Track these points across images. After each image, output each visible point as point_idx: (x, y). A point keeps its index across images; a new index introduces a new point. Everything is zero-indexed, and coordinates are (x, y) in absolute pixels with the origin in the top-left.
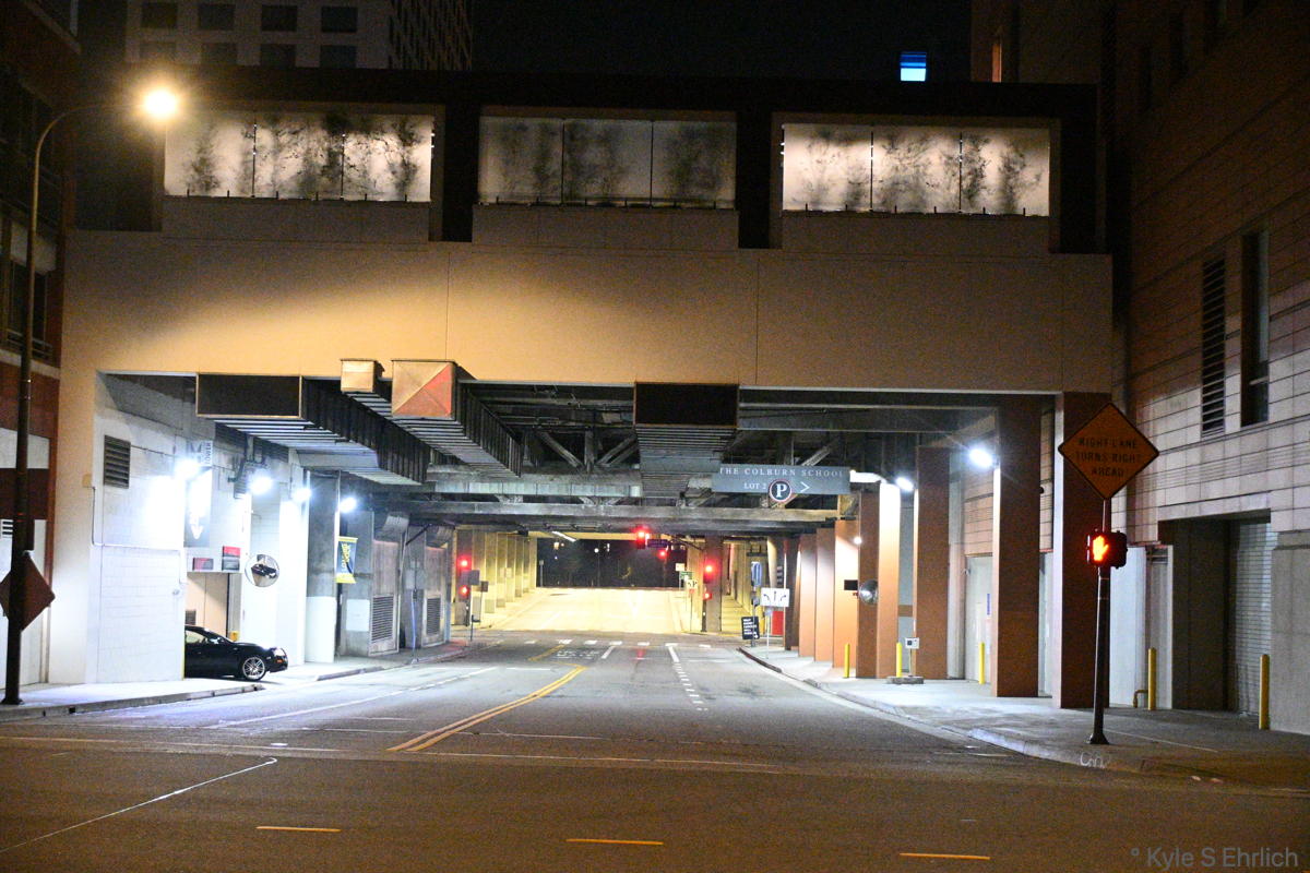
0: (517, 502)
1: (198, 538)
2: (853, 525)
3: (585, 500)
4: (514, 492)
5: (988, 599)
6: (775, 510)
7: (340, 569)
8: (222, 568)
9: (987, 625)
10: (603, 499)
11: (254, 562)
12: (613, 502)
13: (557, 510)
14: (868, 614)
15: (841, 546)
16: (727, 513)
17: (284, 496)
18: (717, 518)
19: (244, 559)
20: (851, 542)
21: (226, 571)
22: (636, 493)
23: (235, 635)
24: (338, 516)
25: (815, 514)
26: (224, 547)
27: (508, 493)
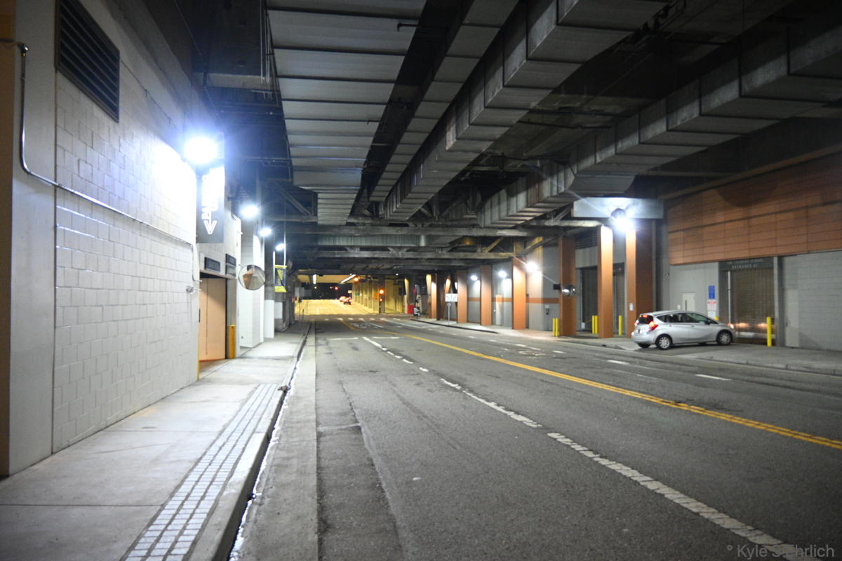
0: (357, 250)
1: (211, 233)
2: (522, 260)
3: (391, 249)
4: (359, 244)
5: (711, 289)
6: (485, 253)
7: (276, 284)
8: (226, 272)
9: (708, 305)
10: (400, 248)
11: (245, 271)
12: (405, 250)
13: (378, 254)
14: (567, 302)
15: (516, 270)
16: (461, 255)
17: (255, 232)
18: (457, 257)
19: (238, 268)
20: (521, 268)
21: (228, 276)
22: (423, 243)
23: (233, 327)
24: (274, 253)
25: (503, 255)
26: (227, 255)
27: (355, 245)
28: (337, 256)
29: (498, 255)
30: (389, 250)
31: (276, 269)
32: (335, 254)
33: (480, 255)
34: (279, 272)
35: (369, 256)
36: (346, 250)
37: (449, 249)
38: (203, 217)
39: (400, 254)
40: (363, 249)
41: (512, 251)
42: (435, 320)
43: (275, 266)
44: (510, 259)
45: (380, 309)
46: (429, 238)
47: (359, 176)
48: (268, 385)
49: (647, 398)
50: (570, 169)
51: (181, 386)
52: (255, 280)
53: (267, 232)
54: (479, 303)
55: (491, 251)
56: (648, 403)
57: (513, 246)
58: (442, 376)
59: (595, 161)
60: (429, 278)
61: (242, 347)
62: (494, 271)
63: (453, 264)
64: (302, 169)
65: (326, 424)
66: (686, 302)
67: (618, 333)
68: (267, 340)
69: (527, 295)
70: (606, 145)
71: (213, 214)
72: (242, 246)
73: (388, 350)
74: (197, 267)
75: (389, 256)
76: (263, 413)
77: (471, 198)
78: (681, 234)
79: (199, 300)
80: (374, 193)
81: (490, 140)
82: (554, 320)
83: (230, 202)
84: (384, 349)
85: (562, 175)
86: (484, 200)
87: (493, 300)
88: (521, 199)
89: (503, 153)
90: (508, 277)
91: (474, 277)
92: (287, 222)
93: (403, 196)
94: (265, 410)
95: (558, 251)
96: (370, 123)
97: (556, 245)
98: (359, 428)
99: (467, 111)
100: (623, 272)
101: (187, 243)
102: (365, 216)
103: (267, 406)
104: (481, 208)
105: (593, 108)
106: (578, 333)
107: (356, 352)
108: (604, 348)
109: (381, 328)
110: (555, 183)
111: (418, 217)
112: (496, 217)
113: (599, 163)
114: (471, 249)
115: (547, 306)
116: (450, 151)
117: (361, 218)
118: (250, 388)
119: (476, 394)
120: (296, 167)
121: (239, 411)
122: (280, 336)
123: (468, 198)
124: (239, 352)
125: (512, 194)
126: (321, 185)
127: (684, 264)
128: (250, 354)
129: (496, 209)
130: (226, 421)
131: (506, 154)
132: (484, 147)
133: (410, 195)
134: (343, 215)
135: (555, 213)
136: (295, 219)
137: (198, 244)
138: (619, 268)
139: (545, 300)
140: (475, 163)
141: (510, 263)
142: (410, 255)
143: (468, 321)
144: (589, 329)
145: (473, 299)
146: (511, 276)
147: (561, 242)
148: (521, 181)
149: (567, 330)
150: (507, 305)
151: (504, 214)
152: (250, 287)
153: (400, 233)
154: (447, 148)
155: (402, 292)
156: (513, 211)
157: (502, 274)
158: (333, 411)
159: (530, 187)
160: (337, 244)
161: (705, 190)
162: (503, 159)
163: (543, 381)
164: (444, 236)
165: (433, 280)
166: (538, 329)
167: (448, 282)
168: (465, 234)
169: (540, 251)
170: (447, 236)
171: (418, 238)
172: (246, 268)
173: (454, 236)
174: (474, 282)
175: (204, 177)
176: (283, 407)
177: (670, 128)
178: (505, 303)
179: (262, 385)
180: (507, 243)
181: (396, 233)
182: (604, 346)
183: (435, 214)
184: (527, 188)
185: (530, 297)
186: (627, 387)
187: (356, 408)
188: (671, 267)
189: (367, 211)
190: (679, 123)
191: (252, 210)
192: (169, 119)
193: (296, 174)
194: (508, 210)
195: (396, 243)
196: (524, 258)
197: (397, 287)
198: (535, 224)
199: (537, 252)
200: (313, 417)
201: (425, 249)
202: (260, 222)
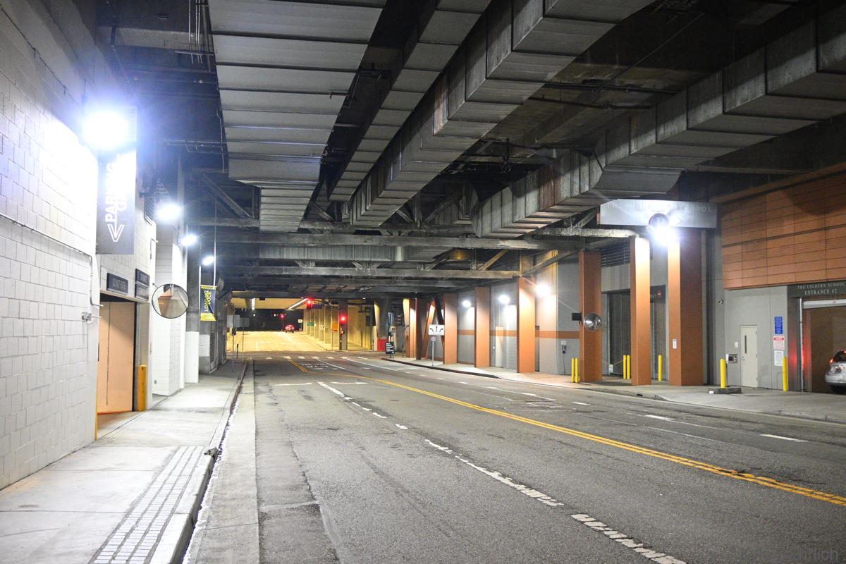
0: (311, 266)
1: (117, 241)
2: (531, 280)
3: (356, 264)
4: (314, 257)
5: (778, 321)
6: (481, 272)
7: (203, 310)
8: (135, 295)
9: (774, 342)
10: (369, 263)
11: (161, 293)
12: (376, 265)
13: (339, 271)
14: (590, 338)
15: (522, 294)
16: (450, 273)
17: (174, 240)
18: (444, 276)
19: (152, 288)
20: (529, 292)
21: (139, 299)
22: (399, 257)
23: (143, 368)
24: (200, 268)
25: (506, 274)
26: (137, 270)
27: (310, 258)
28: (284, 273)
29: (499, 274)
30: (354, 266)
31: (202, 290)
32: (282, 270)
33: (474, 274)
34: (207, 294)
35: (328, 274)
36: (297, 265)
37: (434, 265)
38: (107, 220)
39: (369, 272)
40: (319, 264)
41: (518, 269)
42: (415, 359)
43: (201, 286)
44: (514, 279)
45: (341, 343)
46: (408, 251)
47: (318, 167)
48: (192, 448)
49: (700, 465)
50: (595, 163)
51: (73, 449)
52: (175, 305)
53: (191, 240)
54: (473, 336)
55: (489, 269)
56: (702, 473)
57: (519, 261)
58: (427, 435)
59: (630, 151)
60: (406, 303)
61: (154, 395)
62: (493, 294)
63: (438, 286)
64: (242, 156)
65: (271, 502)
66: (746, 337)
67: (657, 379)
68: (188, 385)
69: (537, 327)
70: (644, 131)
71: (120, 215)
72: (156, 258)
73: (351, 401)
74: (98, 286)
75: (354, 275)
76: (185, 487)
77: (464, 198)
78: (738, 249)
79: (98, 330)
80: (336, 190)
81: (492, 122)
82: (573, 360)
83: (143, 199)
84: (347, 398)
85: (585, 169)
86: (482, 201)
87: (492, 333)
88: (531, 201)
89: (508, 139)
90: (511, 304)
91: (466, 303)
92: (217, 226)
93: (375, 194)
94: (187, 483)
95: (578, 270)
96: (333, 96)
97: (576, 261)
98: (317, 507)
99: (462, 84)
100: (663, 298)
101: (85, 254)
102: (322, 220)
103: (190, 476)
104: (478, 212)
105: (627, 82)
106: (605, 379)
107: (309, 402)
108: (639, 399)
109: (341, 370)
110: (577, 180)
111: (394, 222)
112: (497, 224)
113: (635, 154)
114: (464, 265)
115: (564, 342)
116: (438, 135)
117: (317, 223)
118: (167, 451)
119: (473, 461)
120: (232, 153)
121: (152, 483)
122: (206, 380)
123: (461, 198)
124: (151, 402)
125: (518, 193)
126: (267, 179)
127: (743, 288)
128: (166, 404)
129: (497, 214)
130: (133, 497)
131: (512, 140)
132: (485, 130)
133: (384, 193)
134: (294, 218)
135: (574, 219)
136: (228, 223)
137: (99, 255)
138: (658, 293)
139: (561, 335)
140: (472, 151)
141: (516, 283)
142: (382, 273)
143: (458, 362)
144: (618, 373)
145: (465, 332)
146: (516, 302)
147: (582, 257)
148: (531, 177)
149: (589, 374)
150: (511, 340)
151: (508, 219)
152: (167, 315)
153: (369, 243)
154: (435, 132)
155: (370, 321)
156: (521, 215)
157: (503, 298)
158: (280, 484)
159: (544, 185)
160: (285, 257)
161: (770, 191)
162: (508, 147)
163: (561, 442)
164: (426, 248)
165: (412, 306)
166: (550, 373)
167: (432, 309)
168: (456, 246)
169: (554, 269)
170: (432, 247)
171: (394, 249)
172: (162, 288)
173: (443, 248)
174: (466, 309)
175: (109, 165)
176: (212, 477)
177: (727, 110)
178: (508, 338)
179: (183, 449)
180: (510, 258)
181: (365, 244)
182: (640, 395)
183: (416, 219)
184: (539, 186)
185: (541, 329)
186: (673, 450)
187: (312, 479)
188: (726, 292)
189: (325, 214)
190: (739, 104)
191: (171, 211)
192: (64, 87)
193: (232, 163)
194: (514, 215)
195: (363, 257)
196: (533, 278)
197: (364, 316)
198: (548, 233)
199: (550, 270)
200: (254, 492)
201: (402, 266)
202: (182, 227)
